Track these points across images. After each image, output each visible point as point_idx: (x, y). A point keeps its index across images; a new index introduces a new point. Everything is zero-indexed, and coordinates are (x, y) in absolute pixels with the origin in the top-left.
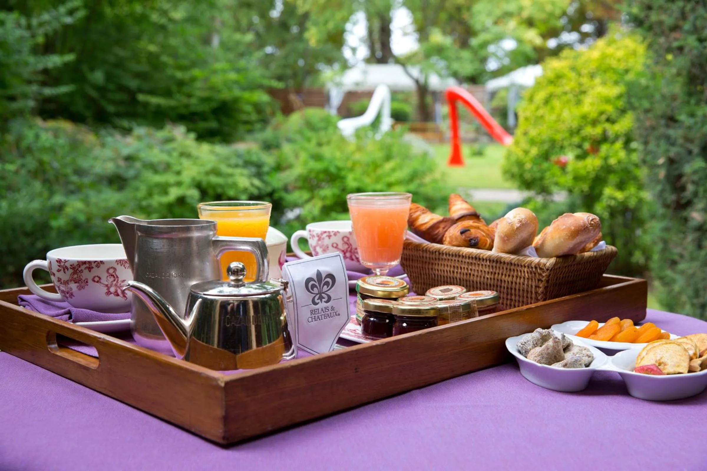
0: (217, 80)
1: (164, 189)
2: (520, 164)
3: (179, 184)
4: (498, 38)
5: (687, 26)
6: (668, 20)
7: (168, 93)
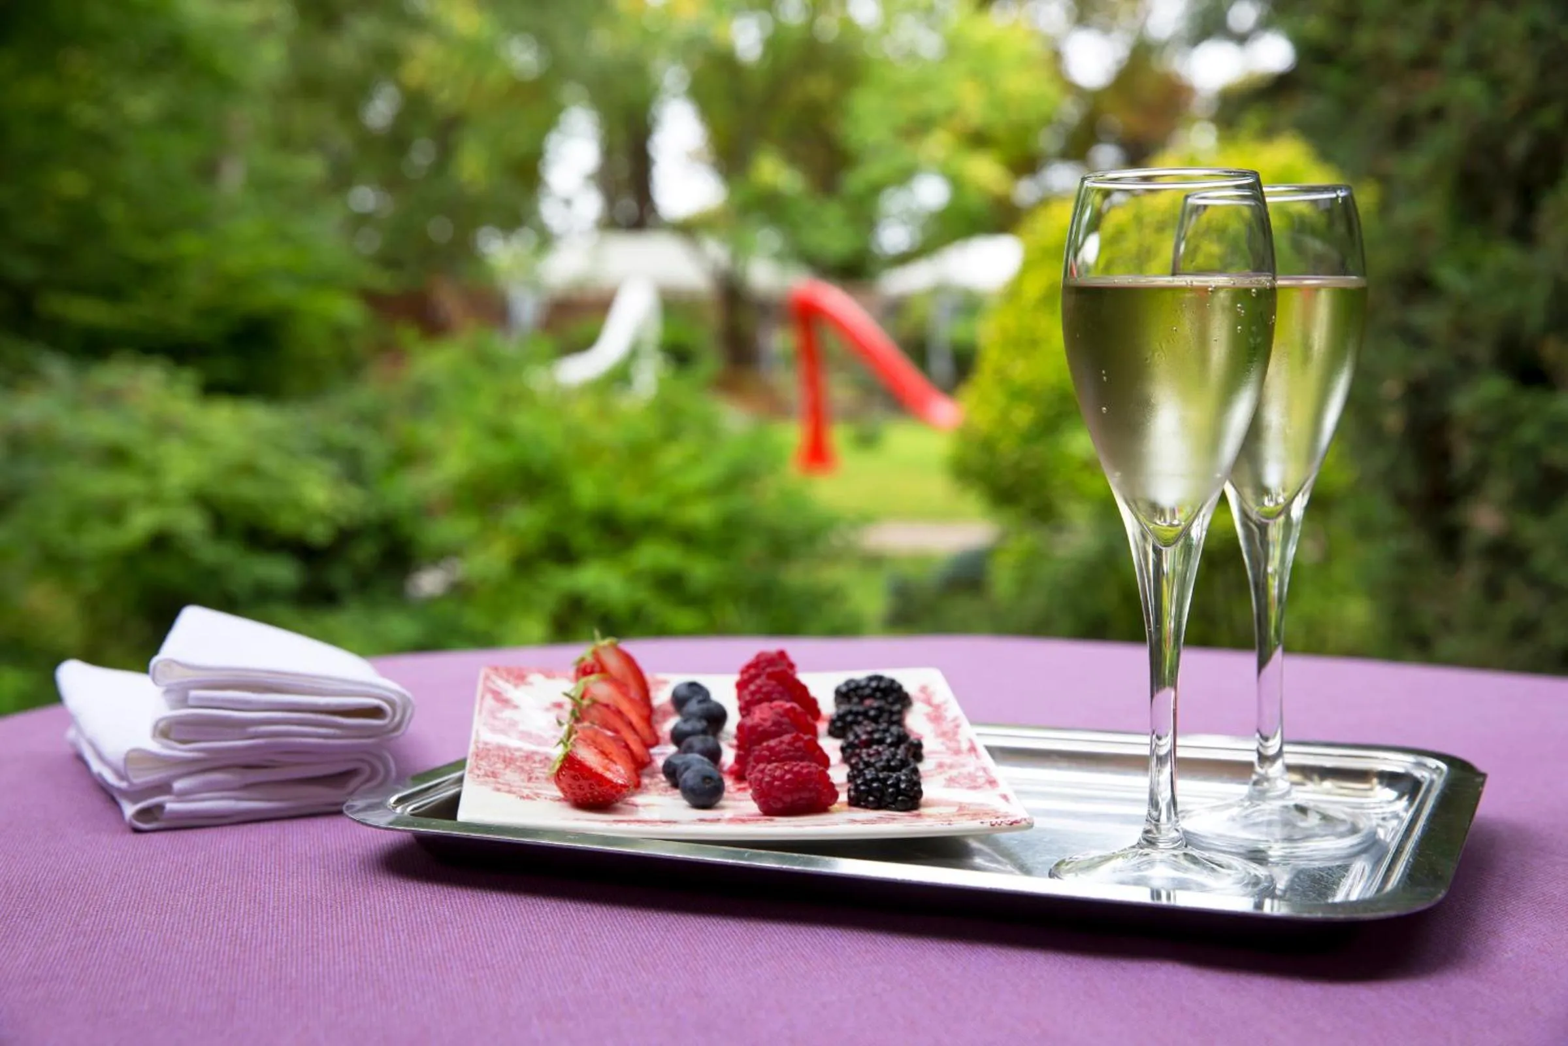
0: (237, 262)
1: (114, 512)
2: (987, 445)
3: (153, 499)
4: (905, 176)
5: (1455, 52)
6: (1402, 44)
7: (112, 292)
